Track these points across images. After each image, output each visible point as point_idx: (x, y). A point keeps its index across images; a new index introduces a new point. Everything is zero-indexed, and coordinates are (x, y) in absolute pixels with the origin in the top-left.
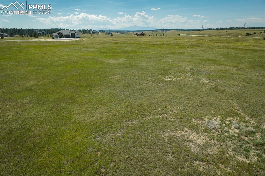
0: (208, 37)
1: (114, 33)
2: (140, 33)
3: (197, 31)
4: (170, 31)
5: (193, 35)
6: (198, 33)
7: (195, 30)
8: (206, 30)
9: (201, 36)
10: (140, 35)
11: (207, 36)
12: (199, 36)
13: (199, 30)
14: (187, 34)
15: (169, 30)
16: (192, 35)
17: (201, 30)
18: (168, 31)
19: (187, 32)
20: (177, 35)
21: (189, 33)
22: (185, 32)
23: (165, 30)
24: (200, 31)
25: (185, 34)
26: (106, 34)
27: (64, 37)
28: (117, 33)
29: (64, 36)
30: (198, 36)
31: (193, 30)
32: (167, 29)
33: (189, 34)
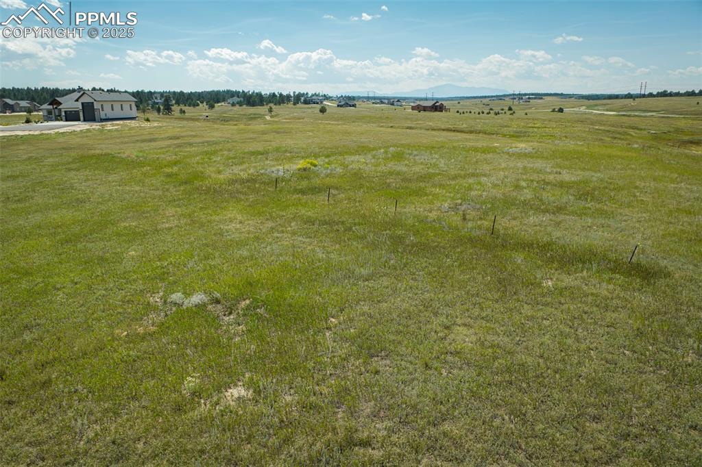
0: (659, 117)
1: (373, 103)
2: (430, 104)
3: (622, 98)
4: (542, 98)
5: (607, 110)
6: (625, 106)
7: (617, 97)
8: (651, 95)
9: (633, 114)
10: (428, 111)
11: (654, 114)
12: (628, 113)
13: (629, 96)
14: (588, 107)
15: (539, 96)
16: (604, 110)
17: (637, 98)
18: (535, 98)
19: (592, 102)
20: (554, 111)
21: (596, 105)
22: (586, 102)
23: (527, 97)
24: (632, 100)
25: (583, 109)
26: (338, 106)
27: (64, 118)
28: (382, 103)
29: (63, 114)
30: (624, 115)
31: (611, 97)
32: (532, 94)
33: (596, 108)
